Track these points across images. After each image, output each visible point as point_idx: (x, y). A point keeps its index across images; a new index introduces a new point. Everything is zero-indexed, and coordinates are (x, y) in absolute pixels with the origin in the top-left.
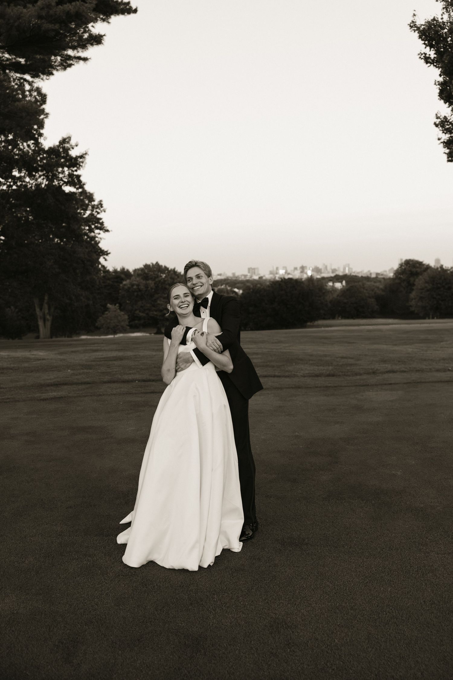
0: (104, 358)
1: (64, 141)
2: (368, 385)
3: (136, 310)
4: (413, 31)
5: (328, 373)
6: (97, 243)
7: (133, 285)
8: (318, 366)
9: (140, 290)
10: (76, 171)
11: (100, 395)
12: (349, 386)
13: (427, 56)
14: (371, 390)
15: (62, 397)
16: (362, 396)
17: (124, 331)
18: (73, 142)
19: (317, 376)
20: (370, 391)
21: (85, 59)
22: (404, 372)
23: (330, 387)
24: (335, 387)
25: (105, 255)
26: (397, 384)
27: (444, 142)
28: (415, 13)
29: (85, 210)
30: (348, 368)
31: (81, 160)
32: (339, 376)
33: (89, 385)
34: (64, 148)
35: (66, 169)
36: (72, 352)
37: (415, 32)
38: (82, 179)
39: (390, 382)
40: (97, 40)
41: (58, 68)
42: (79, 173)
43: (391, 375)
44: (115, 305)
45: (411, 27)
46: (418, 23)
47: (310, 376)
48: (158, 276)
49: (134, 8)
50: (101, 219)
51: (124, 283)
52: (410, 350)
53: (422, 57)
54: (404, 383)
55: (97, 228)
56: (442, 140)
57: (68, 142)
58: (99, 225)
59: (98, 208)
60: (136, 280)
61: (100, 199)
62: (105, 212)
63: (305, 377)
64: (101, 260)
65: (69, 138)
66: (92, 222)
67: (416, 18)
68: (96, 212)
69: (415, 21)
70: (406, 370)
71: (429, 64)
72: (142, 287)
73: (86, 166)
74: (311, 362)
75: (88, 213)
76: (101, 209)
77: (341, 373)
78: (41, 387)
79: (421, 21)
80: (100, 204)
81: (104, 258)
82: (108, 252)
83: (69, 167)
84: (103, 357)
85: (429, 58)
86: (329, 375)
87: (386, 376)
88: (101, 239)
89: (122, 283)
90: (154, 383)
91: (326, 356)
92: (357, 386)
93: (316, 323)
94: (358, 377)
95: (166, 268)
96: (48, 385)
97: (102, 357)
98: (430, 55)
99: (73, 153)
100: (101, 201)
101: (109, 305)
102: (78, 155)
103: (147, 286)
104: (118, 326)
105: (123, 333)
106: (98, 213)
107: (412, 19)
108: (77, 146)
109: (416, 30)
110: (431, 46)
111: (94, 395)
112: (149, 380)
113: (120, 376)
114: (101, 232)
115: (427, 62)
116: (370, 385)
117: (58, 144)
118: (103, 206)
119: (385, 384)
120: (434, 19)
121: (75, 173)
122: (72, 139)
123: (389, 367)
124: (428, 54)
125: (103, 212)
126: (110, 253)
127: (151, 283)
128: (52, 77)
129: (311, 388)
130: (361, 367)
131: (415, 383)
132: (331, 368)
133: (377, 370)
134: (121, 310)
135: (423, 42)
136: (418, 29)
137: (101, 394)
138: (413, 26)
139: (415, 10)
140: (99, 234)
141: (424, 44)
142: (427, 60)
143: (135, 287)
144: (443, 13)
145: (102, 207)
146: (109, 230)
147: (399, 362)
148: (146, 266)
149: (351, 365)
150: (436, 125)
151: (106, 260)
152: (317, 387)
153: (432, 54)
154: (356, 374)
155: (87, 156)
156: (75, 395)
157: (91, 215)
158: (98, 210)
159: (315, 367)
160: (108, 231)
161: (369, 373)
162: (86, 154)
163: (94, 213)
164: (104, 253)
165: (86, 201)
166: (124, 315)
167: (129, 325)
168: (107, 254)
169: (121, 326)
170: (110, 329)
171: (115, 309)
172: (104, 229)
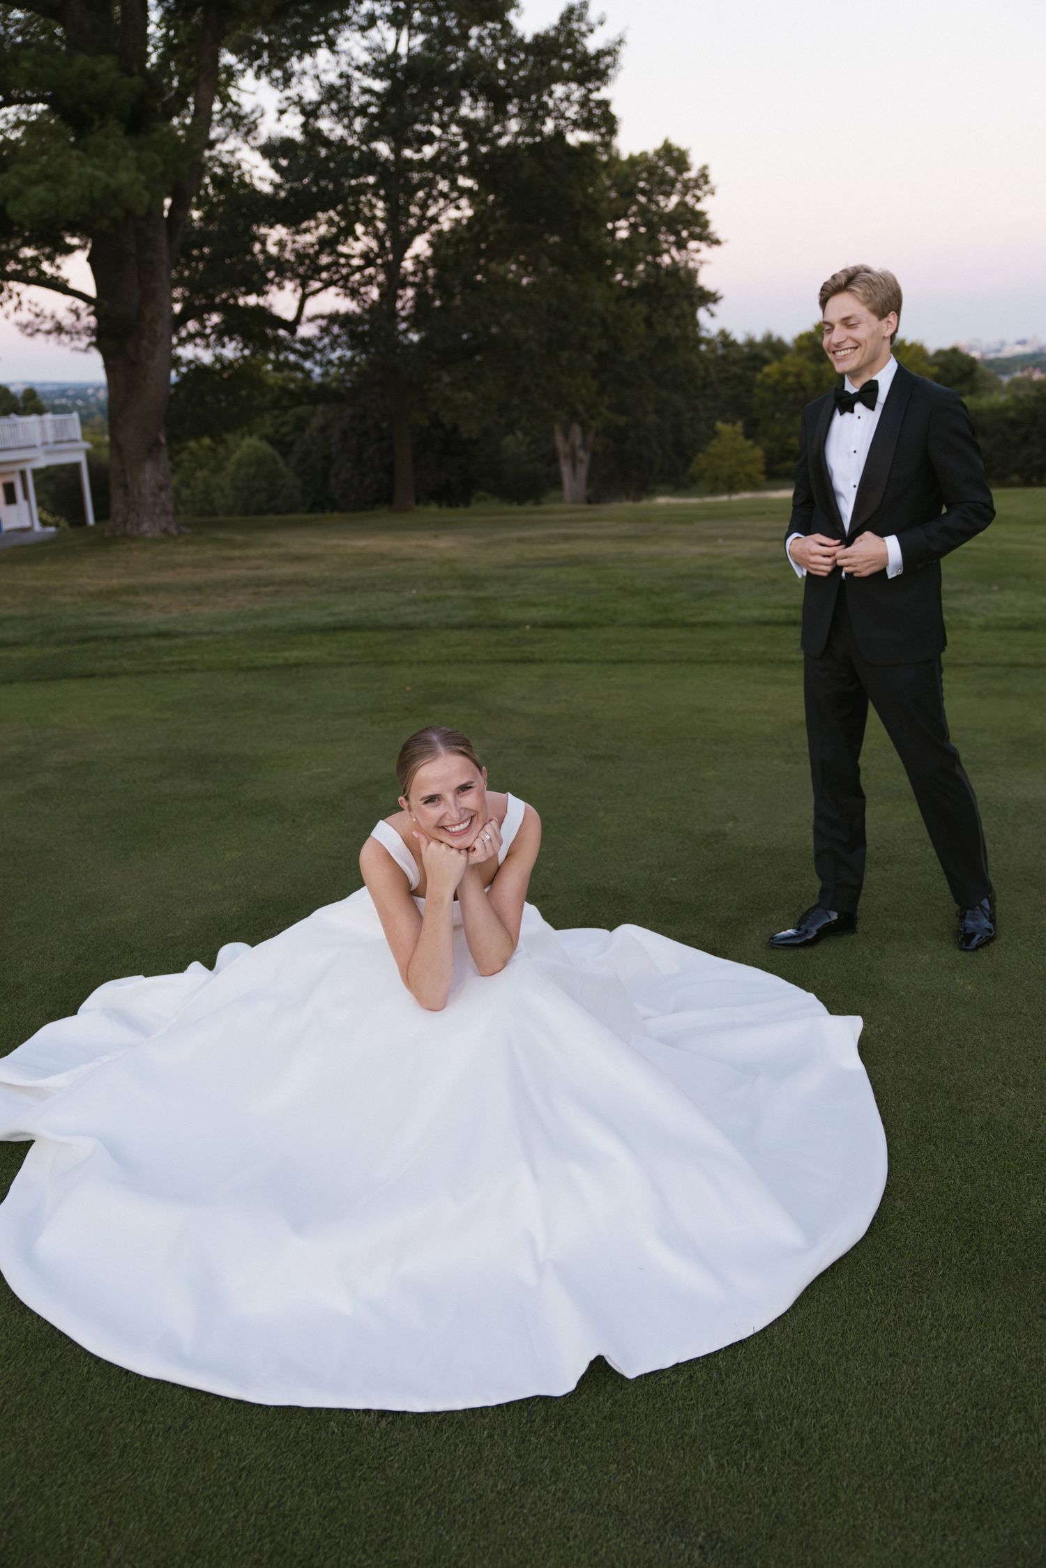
1: (570, 16)
3: (790, 436)
6: (692, 274)
7: (785, 375)
9: (804, 389)
10: (598, 89)
17: (755, 487)
18: (592, 15)
25: (709, 302)
29: (668, 195)
31: (609, 60)
34: (571, 33)
35: (574, 86)
38: (613, 110)
42: (605, 93)
44: (734, 423)
50: (702, 214)
51: (767, 369)
55: (693, 237)
57: (579, 17)
58: (698, 230)
59: (698, 186)
60: (792, 363)
61: (704, 163)
62: (713, 193)
64: (702, 315)
65: (585, 5)
66: (681, 223)
68: (694, 196)
72: (807, 379)
75: (674, 199)
76: (706, 188)
80: (704, 176)
81: (708, 310)
82: (718, 295)
83: (581, 84)
88: (701, 263)
89: (759, 370)
99: (592, 44)
100: (705, 167)
101: (720, 426)
102: (602, 47)
104: (738, 473)
105: (751, 491)
106: (698, 199)
108: (601, 24)
114: (702, 246)
117: (555, 22)
118: (710, 178)
121: (596, 96)
122: (591, 7)
125: (709, 196)
126: (721, 298)
134: (748, 436)
140: (698, 251)
143: (791, 380)
145: (706, 182)
146: (722, 239)
151: (712, 315)
157: (682, 204)
158: (698, 193)
160: (717, 242)
162: (621, 42)
163: (689, 199)
164: (708, 298)
165: (671, 171)
166: (753, 448)
167: (767, 473)
168: (715, 301)
169: (747, 475)
170: (720, 483)
171: (733, 434)
172: (711, 240)
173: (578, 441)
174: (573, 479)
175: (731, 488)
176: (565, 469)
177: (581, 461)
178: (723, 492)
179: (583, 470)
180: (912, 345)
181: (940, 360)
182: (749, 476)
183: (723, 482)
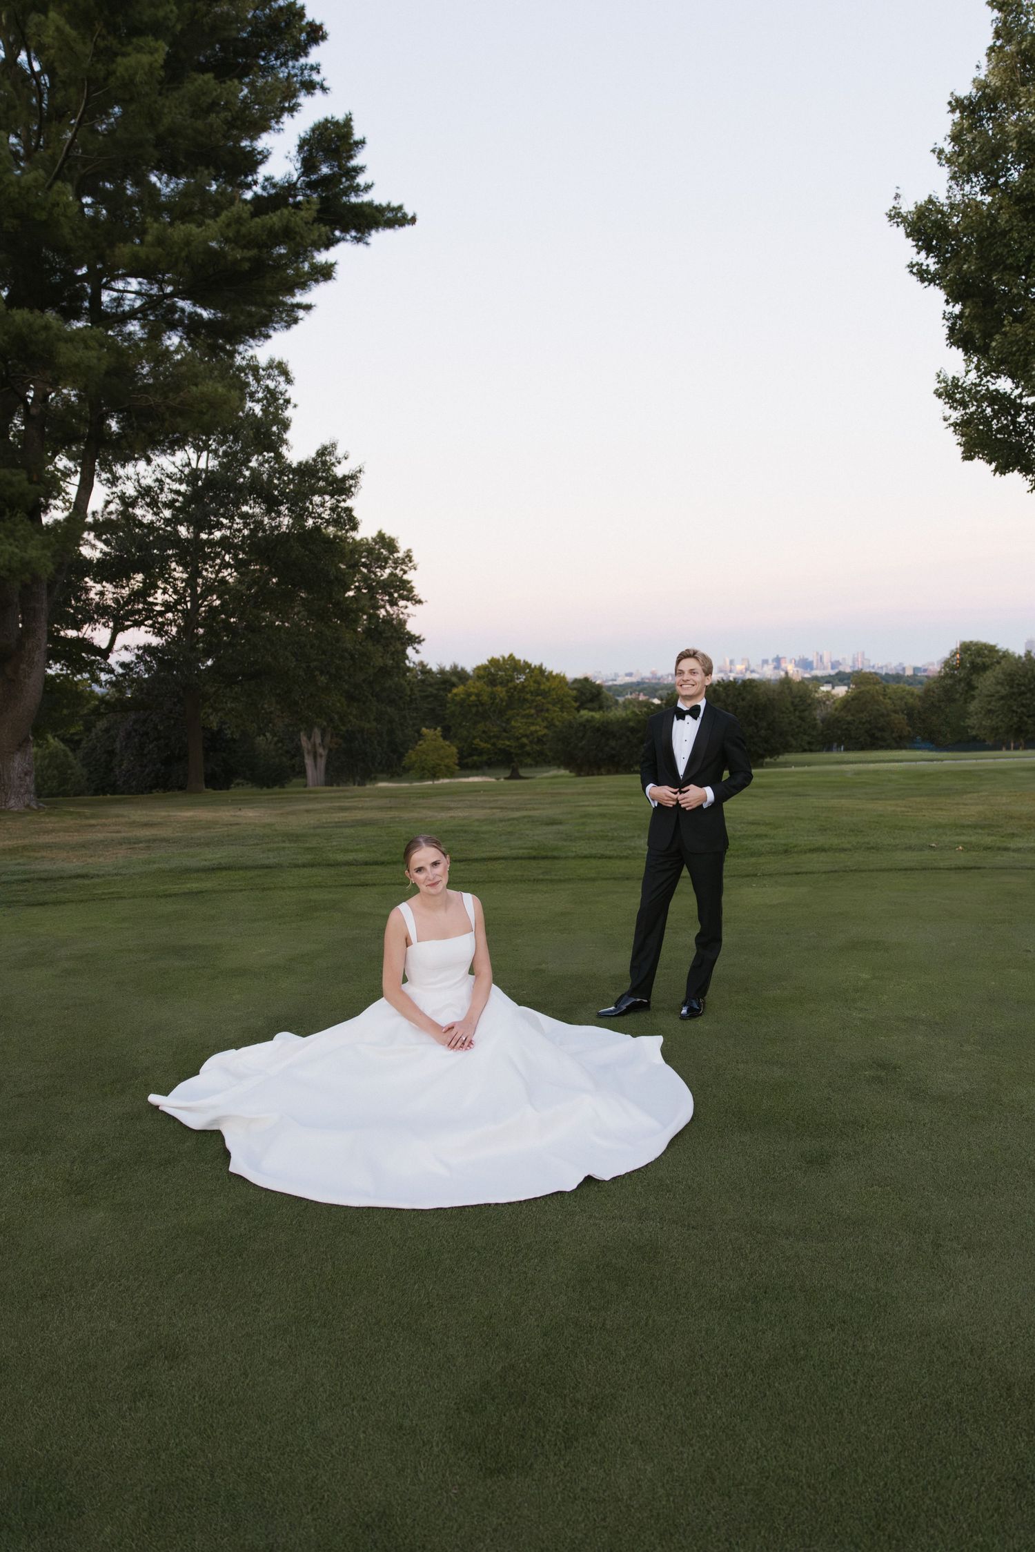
1: (323, 452)
3: (474, 738)
4: (896, 225)
6: (402, 623)
7: (469, 695)
9: (482, 704)
10: (344, 501)
13: (924, 267)
17: (452, 775)
18: (339, 452)
21: (308, 308)
22: (843, 850)
25: (415, 642)
26: (812, 873)
27: (955, 425)
28: (899, 191)
29: (383, 568)
31: (352, 482)
34: (324, 463)
35: (327, 498)
36: (307, 811)
37: (898, 226)
38: (355, 514)
39: (800, 870)
40: (325, 272)
41: (276, 326)
42: (349, 503)
43: (814, 857)
44: (435, 729)
45: (891, 217)
46: (904, 211)
48: (512, 679)
49: (410, 216)
50: (409, 582)
51: (455, 691)
53: (915, 270)
54: (826, 872)
55: (402, 597)
56: (951, 421)
57: (330, 454)
58: (405, 593)
59: (404, 563)
60: (474, 687)
61: (409, 548)
62: (415, 569)
64: (410, 651)
65: (334, 446)
66: (393, 587)
67: (901, 201)
68: (402, 570)
69: (898, 206)
70: (850, 846)
71: (926, 284)
72: (485, 698)
73: (361, 492)
75: (388, 571)
76: (410, 565)
78: (185, 872)
79: (908, 207)
80: (409, 557)
81: (414, 648)
82: (421, 638)
83: (332, 496)
85: (927, 272)
87: (803, 858)
88: (409, 616)
89: (450, 691)
93: (782, 758)
95: (527, 665)
96: (198, 870)
98: (928, 266)
99: (340, 471)
100: (409, 551)
101: (424, 730)
102: (347, 473)
103: (493, 696)
104: (440, 765)
105: (448, 778)
106: (405, 572)
107: (894, 203)
108: (346, 458)
109: (901, 222)
110: (929, 249)
111: (259, 889)
114: (409, 604)
115: (923, 280)
117: (314, 455)
118: (413, 558)
119: (789, 874)
120: (930, 201)
121: (342, 504)
122: (339, 447)
123: (823, 840)
124: (925, 264)
125: (413, 570)
126: (424, 640)
127: (501, 691)
128: (269, 343)
133: (797, 846)
134: (445, 737)
135: (914, 243)
136: (905, 219)
138: (895, 216)
139: (898, 188)
140: (406, 607)
141: (916, 246)
142: (923, 275)
143: (473, 698)
144: (950, 187)
145: (410, 561)
146: (423, 600)
148: (493, 662)
150: (940, 396)
151: (417, 652)
153: (931, 263)
155: (361, 476)
157: (391, 574)
158: (403, 567)
160: (420, 602)
162: (360, 471)
163: (398, 572)
164: (414, 640)
165: (384, 552)
166: (449, 747)
167: (459, 764)
168: (420, 642)
169: (445, 766)
170: (426, 771)
171: (435, 737)
172: (415, 600)
173: (318, 741)
174: (314, 770)
175: (434, 776)
176: (308, 761)
177: (321, 756)
178: (428, 779)
179: (322, 762)
180: (557, 676)
181: (575, 686)
182: (447, 767)
183: (429, 771)
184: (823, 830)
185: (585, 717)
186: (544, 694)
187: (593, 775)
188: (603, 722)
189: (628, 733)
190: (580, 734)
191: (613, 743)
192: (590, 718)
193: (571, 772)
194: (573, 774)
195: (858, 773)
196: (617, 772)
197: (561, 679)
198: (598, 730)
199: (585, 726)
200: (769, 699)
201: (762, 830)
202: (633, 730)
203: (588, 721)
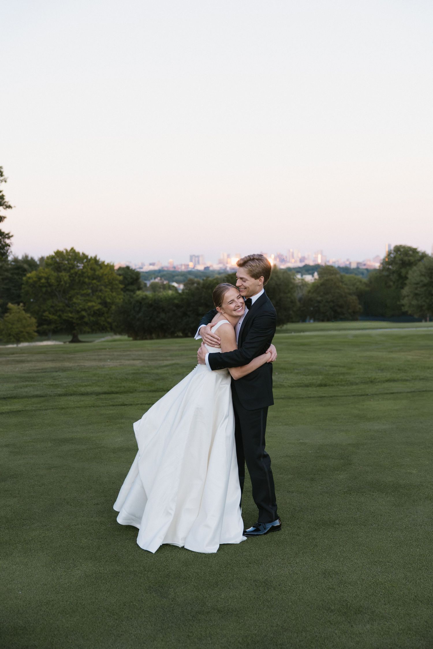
0: (42, 369)
2: (367, 395)
3: (44, 311)
5: (319, 382)
7: (40, 278)
8: (306, 375)
9: (50, 285)
11: (63, 408)
12: (346, 396)
14: (372, 400)
15: (20, 411)
16: (363, 405)
19: (307, 386)
20: (370, 401)
22: (407, 380)
23: (324, 397)
24: (331, 397)
26: (400, 393)
30: (341, 377)
32: (332, 385)
33: (42, 399)
39: (391, 391)
43: (392, 384)
44: (19, 305)
47: (299, 387)
48: (73, 267)
51: (29, 275)
52: (409, 358)
54: (408, 392)
60: (43, 272)
62: (5, 181)
63: (293, 387)
70: (408, 378)
72: (53, 281)
74: (296, 371)
77: (334, 383)
82: (10, 235)
84: (37, 368)
86: (320, 385)
87: (386, 385)
89: (25, 275)
90: (118, 395)
91: (312, 364)
92: (353, 395)
93: (285, 327)
94: (354, 387)
95: (85, 256)
97: (35, 368)
101: (10, 305)
103: (59, 280)
104: (22, 332)
105: (29, 341)
111: (57, 408)
112: (112, 393)
113: (75, 389)
116: (369, 394)
118: (4, 174)
119: (387, 394)
123: (388, 375)
125: (4, 183)
126: (12, 236)
127: (65, 276)
129: (302, 398)
130: (356, 376)
131: (419, 392)
132: (321, 377)
133: (375, 379)
134: (26, 311)
137: (64, 406)
143: (43, 281)
146: (12, 205)
147: (399, 370)
148: (58, 253)
149: (343, 374)
152: (310, 397)
154: (352, 384)
156: (34, 408)
159: (302, 377)
160: (9, 207)
161: (365, 383)
166: (30, 318)
167: (38, 332)
168: (9, 238)
169: (27, 333)
170: (11, 337)
171: (18, 310)
172: (6, 205)
175: (18, 341)
178: (13, 343)
180: (108, 265)
181: (120, 272)
183: (14, 337)
184: (382, 370)
185: (141, 296)
186: (99, 278)
187: (146, 339)
188: (155, 300)
189: (174, 308)
190: (137, 309)
191: (163, 315)
192: (144, 297)
193: (129, 336)
194: (131, 339)
195: (356, 336)
196: (165, 337)
197: (111, 267)
198: (151, 305)
199: (141, 303)
200: (276, 284)
201: (344, 370)
202: (177, 306)
203: (143, 299)
